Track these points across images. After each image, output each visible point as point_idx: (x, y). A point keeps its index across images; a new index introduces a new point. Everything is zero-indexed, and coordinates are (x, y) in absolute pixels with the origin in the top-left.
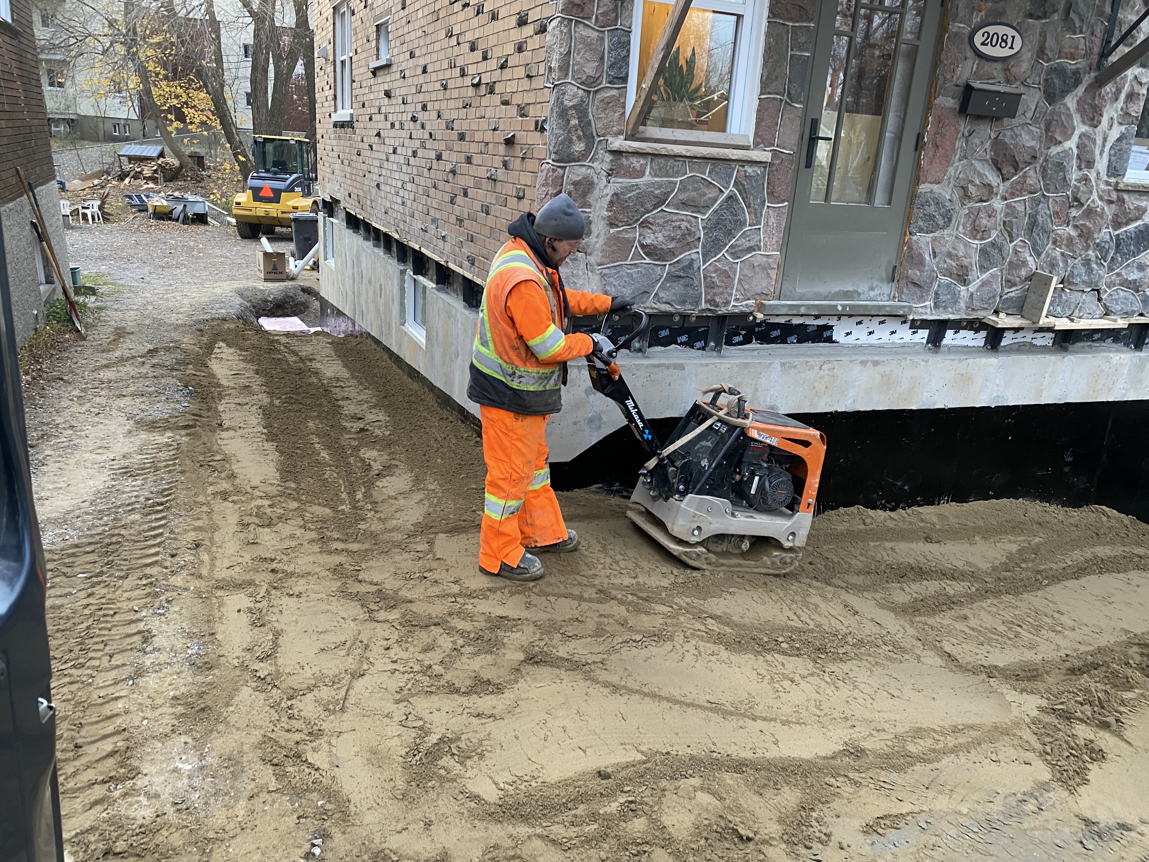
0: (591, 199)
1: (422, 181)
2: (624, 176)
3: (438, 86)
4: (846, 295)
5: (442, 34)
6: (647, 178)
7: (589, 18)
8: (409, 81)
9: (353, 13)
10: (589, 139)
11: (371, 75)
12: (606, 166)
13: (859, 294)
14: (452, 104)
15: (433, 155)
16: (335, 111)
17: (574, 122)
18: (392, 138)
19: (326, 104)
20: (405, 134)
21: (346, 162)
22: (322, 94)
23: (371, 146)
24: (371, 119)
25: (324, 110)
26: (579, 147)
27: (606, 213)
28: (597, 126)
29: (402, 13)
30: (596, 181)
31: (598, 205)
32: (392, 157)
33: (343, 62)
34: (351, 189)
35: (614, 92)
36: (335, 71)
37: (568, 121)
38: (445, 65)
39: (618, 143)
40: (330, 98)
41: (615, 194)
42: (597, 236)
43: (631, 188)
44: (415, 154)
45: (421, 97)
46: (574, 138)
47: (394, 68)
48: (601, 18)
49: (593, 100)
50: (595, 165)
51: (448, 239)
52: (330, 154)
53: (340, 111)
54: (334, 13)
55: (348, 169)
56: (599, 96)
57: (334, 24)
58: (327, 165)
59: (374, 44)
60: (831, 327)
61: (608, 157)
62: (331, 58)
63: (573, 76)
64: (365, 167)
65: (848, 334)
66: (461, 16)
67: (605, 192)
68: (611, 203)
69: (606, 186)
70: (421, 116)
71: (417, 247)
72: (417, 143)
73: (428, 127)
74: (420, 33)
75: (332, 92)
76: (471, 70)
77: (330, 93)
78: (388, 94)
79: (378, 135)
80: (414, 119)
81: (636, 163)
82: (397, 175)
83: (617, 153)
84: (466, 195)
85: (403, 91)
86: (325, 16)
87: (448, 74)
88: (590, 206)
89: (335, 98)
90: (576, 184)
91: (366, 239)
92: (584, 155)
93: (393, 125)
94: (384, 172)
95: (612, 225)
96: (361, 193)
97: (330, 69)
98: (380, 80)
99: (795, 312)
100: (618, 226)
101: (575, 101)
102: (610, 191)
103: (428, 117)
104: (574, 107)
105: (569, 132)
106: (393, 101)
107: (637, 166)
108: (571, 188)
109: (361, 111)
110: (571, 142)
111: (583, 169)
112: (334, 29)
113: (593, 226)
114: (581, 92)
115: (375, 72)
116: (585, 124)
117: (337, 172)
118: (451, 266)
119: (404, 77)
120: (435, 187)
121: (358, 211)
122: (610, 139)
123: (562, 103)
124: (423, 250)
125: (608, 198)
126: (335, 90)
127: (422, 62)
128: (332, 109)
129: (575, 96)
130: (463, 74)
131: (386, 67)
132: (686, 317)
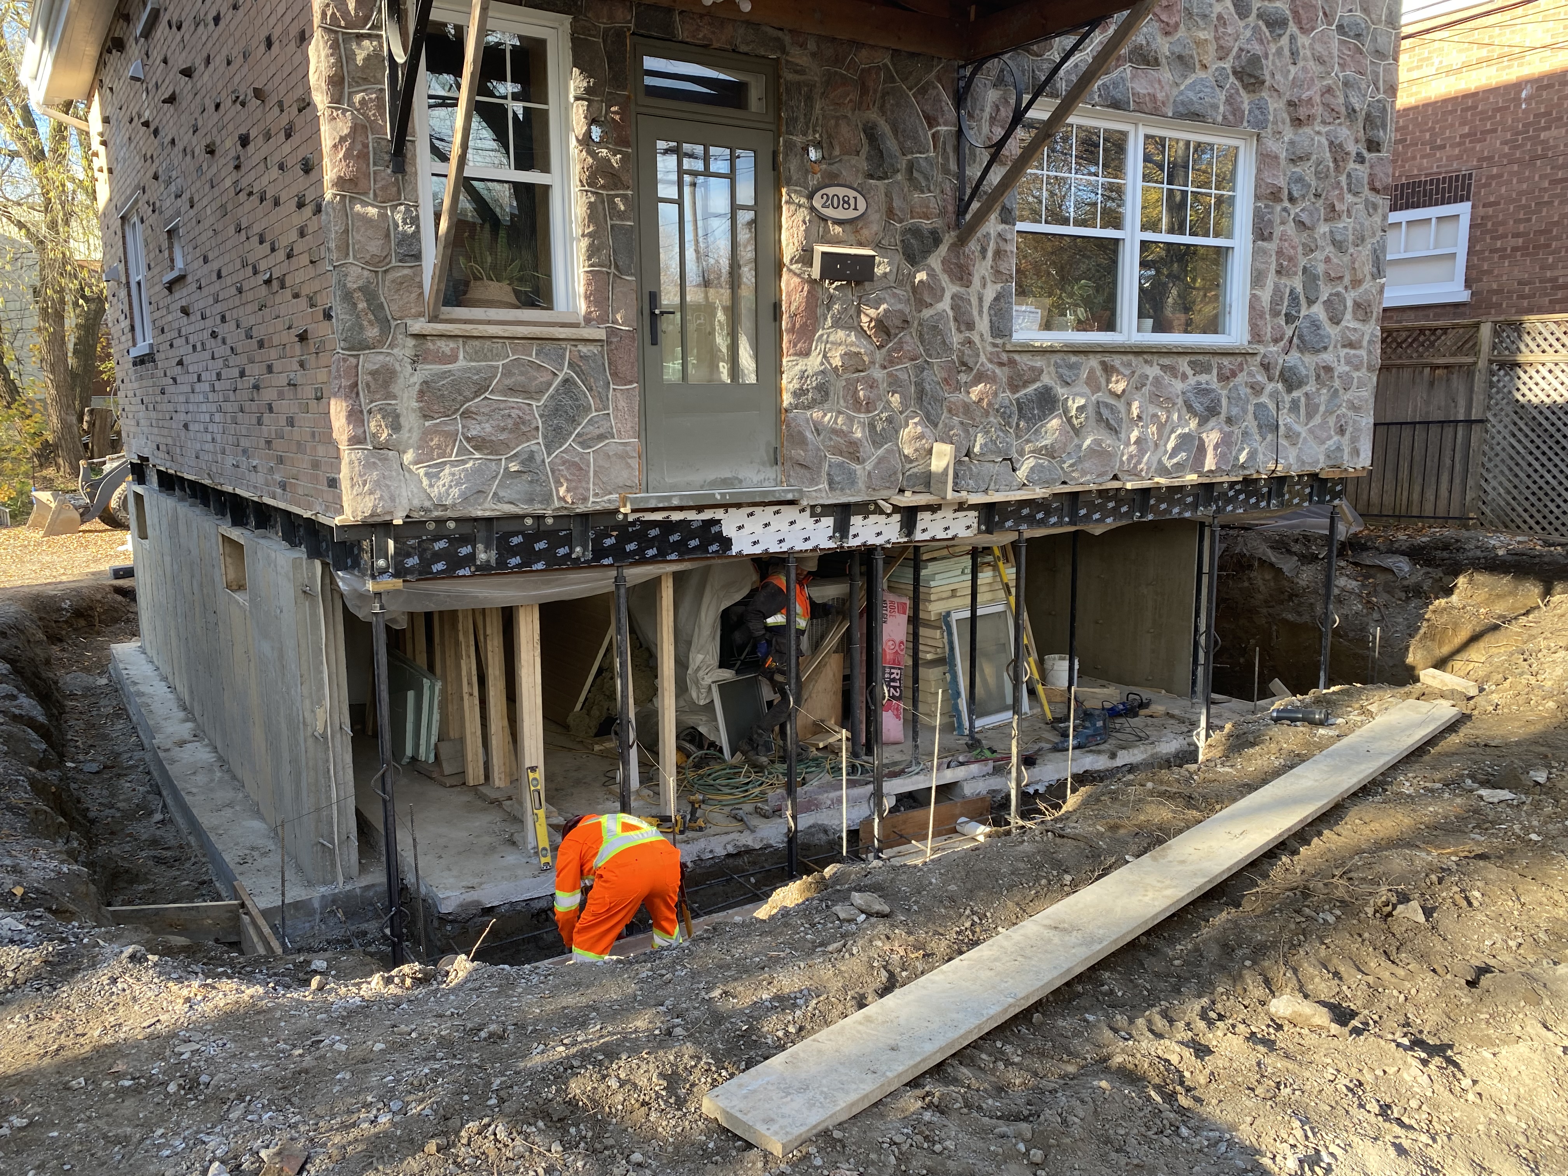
0: (395, 389)
1: (228, 407)
2: (434, 362)
3: (233, 291)
4: (725, 482)
5: (232, 230)
6: (461, 363)
7: (365, 194)
8: (205, 291)
9: (142, 221)
10: (384, 324)
11: (166, 292)
12: (409, 352)
13: (741, 481)
14: (250, 308)
15: (236, 372)
16: (134, 345)
17: (362, 305)
18: (196, 362)
19: (123, 339)
20: (207, 355)
21: (151, 406)
22: (118, 327)
23: (174, 379)
24: (171, 346)
25: (122, 347)
26: (372, 332)
27: (415, 405)
28: (391, 309)
29: (192, 212)
30: (398, 368)
31: (406, 395)
32: (198, 387)
33: (139, 283)
34: (159, 440)
35: (406, 271)
36: (129, 295)
37: (355, 305)
38: (238, 265)
39: (419, 326)
40: (127, 330)
41: (425, 382)
42: (410, 431)
43: (444, 375)
44: (219, 376)
45: (219, 308)
46: (365, 323)
47: (189, 279)
48: (379, 193)
49: (384, 281)
50: (395, 351)
51: (259, 469)
52: (133, 400)
53: (140, 343)
54: (123, 224)
55: (153, 415)
56: (390, 276)
57: (124, 237)
58: (130, 416)
59: (166, 254)
60: (719, 521)
61: (411, 342)
62: (124, 281)
63: (354, 257)
64: (170, 407)
65: (740, 528)
66: (248, 206)
67: (412, 380)
68: (421, 393)
69: (412, 375)
70: (221, 330)
71: (230, 489)
72: (220, 363)
73: (228, 341)
74: (211, 233)
75: (128, 321)
76: (262, 266)
77: (125, 324)
78: (185, 311)
79: (180, 363)
80: (214, 335)
81: (445, 346)
82: (204, 407)
83: (420, 337)
84: (271, 410)
85: (201, 304)
86: (112, 229)
87: (241, 275)
88: (395, 397)
89: (133, 328)
90: (373, 373)
91: (181, 500)
92: (381, 342)
93: (194, 347)
94: (191, 408)
95: (426, 417)
96: (170, 441)
97: (123, 293)
98: (177, 295)
99: (666, 505)
100: (433, 418)
101: (360, 283)
102: (417, 379)
103: (227, 330)
104: (360, 289)
105: (358, 317)
106: (193, 318)
107: (447, 351)
108: (369, 378)
109: (161, 338)
110: (361, 327)
111: (381, 358)
112: (124, 243)
113: (402, 420)
114: (366, 273)
115: (171, 286)
116: (376, 307)
117: (142, 422)
118: (267, 500)
119: (200, 288)
120: (242, 411)
121: (168, 464)
122: (409, 322)
123: (345, 285)
124: (238, 491)
125: (417, 387)
126: (132, 319)
127: (215, 266)
128: (130, 343)
129: (359, 277)
130: (255, 272)
131: (181, 278)
132: (539, 518)
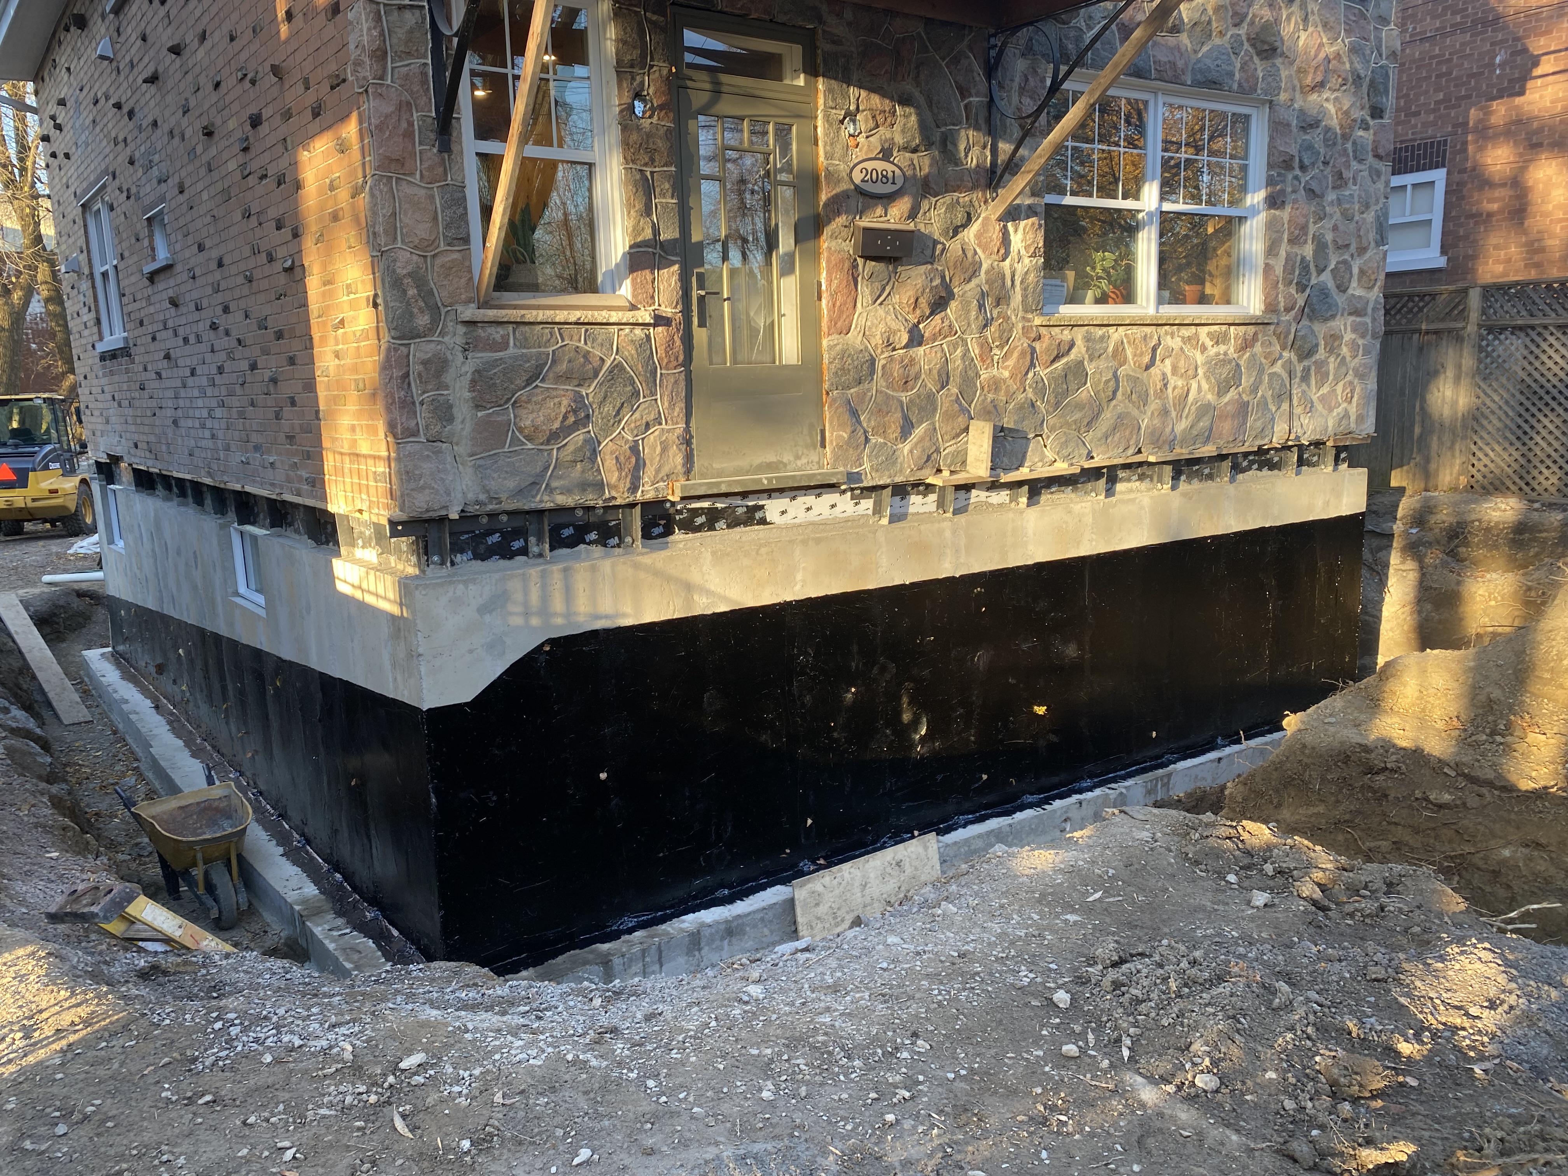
0: (447, 378)
1: (234, 402)
2: (483, 350)
3: (240, 280)
4: (770, 466)
5: (237, 216)
6: (512, 350)
7: (412, 174)
8: (200, 281)
9: (112, 208)
10: (435, 311)
11: (147, 283)
12: (460, 340)
13: (785, 465)
14: (261, 298)
15: (245, 365)
16: (101, 339)
17: (412, 292)
18: (186, 357)
19: (86, 333)
20: (204, 347)
21: (125, 403)
22: (78, 321)
23: (158, 374)
24: (154, 339)
25: (84, 341)
26: (422, 320)
27: (467, 395)
28: (441, 295)
29: (182, 198)
30: (450, 357)
31: (458, 385)
32: (190, 382)
33: (105, 275)
34: (136, 437)
35: (456, 256)
36: (94, 287)
37: (405, 292)
38: (247, 252)
39: (469, 312)
40: (90, 324)
41: (478, 371)
42: (462, 422)
43: (495, 363)
44: (220, 370)
45: (220, 298)
46: (415, 310)
47: (179, 268)
48: (425, 173)
49: (433, 266)
50: (446, 339)
51: (278, 465)
52: (101, 397)
53: (107, 338)
54: (84, 212)
55: (130, 411)
56: (439, 261)
57: (85, 226)
58: (96, 413)
59: (146, 242)
60: (762, 507)
61: (461, 329)
62: (86, 271)
63: (403, 241)
64: (153, 403)
65: (783, 513)
66: (259, 191)
67: (464, 369)
68: (473, 382)
69: (463, 363)
70: (223, 321)
71: (238, 487)
72: (222, 356)
73: (235, 333)
74: (208, 219)
75: (93, 315)
76: (281, 253)
77: (88, 317)
78: (174, 303)
79: (167, 357)
80: (214, 327)
81: (497, 333)
82: (200, 402)
83: (471, 323)
84: (293, 403)
85: (195, 295)
86: (70, 218)
87: (251, 263)
88: (447, 388)
89: (98, 322)
90: (425, 363)
91: (167, 499)
92: (431, 330)
93: (186, 340)
94: (181, 403)
95: (478, 407)
96: (152, 439)
97: (85, 285)
98: (161, 286)
99: (715, 491)
100: (485, 408)
101: (410, 268)
102: (469, 367)
103: (232, 320)
104: (409, 275)
105: (408, 304)
106: (182, 309)
107: (498, 337)
108: (420, 368)
109: (140, 331)
110: (412, 315)
111: (432, 345)
112: (86, 232)
113: (455, 410)
114: (415, 258)
115: (152, 277)
116: (426, 294)
117: (113, 419)
118: (288, 497)
119: (194, 278)
120: (252, 404)
121: (150, 463)
122: (460, 309)
123: (394, 271)
124: (248, 489)
125: (469, 376)
126: (97, 311)
127: (215, 254)
128: (96, 337)
129: (408, 262)
130: (271, 259)
131: (167, 268)
132: (589, 509)
